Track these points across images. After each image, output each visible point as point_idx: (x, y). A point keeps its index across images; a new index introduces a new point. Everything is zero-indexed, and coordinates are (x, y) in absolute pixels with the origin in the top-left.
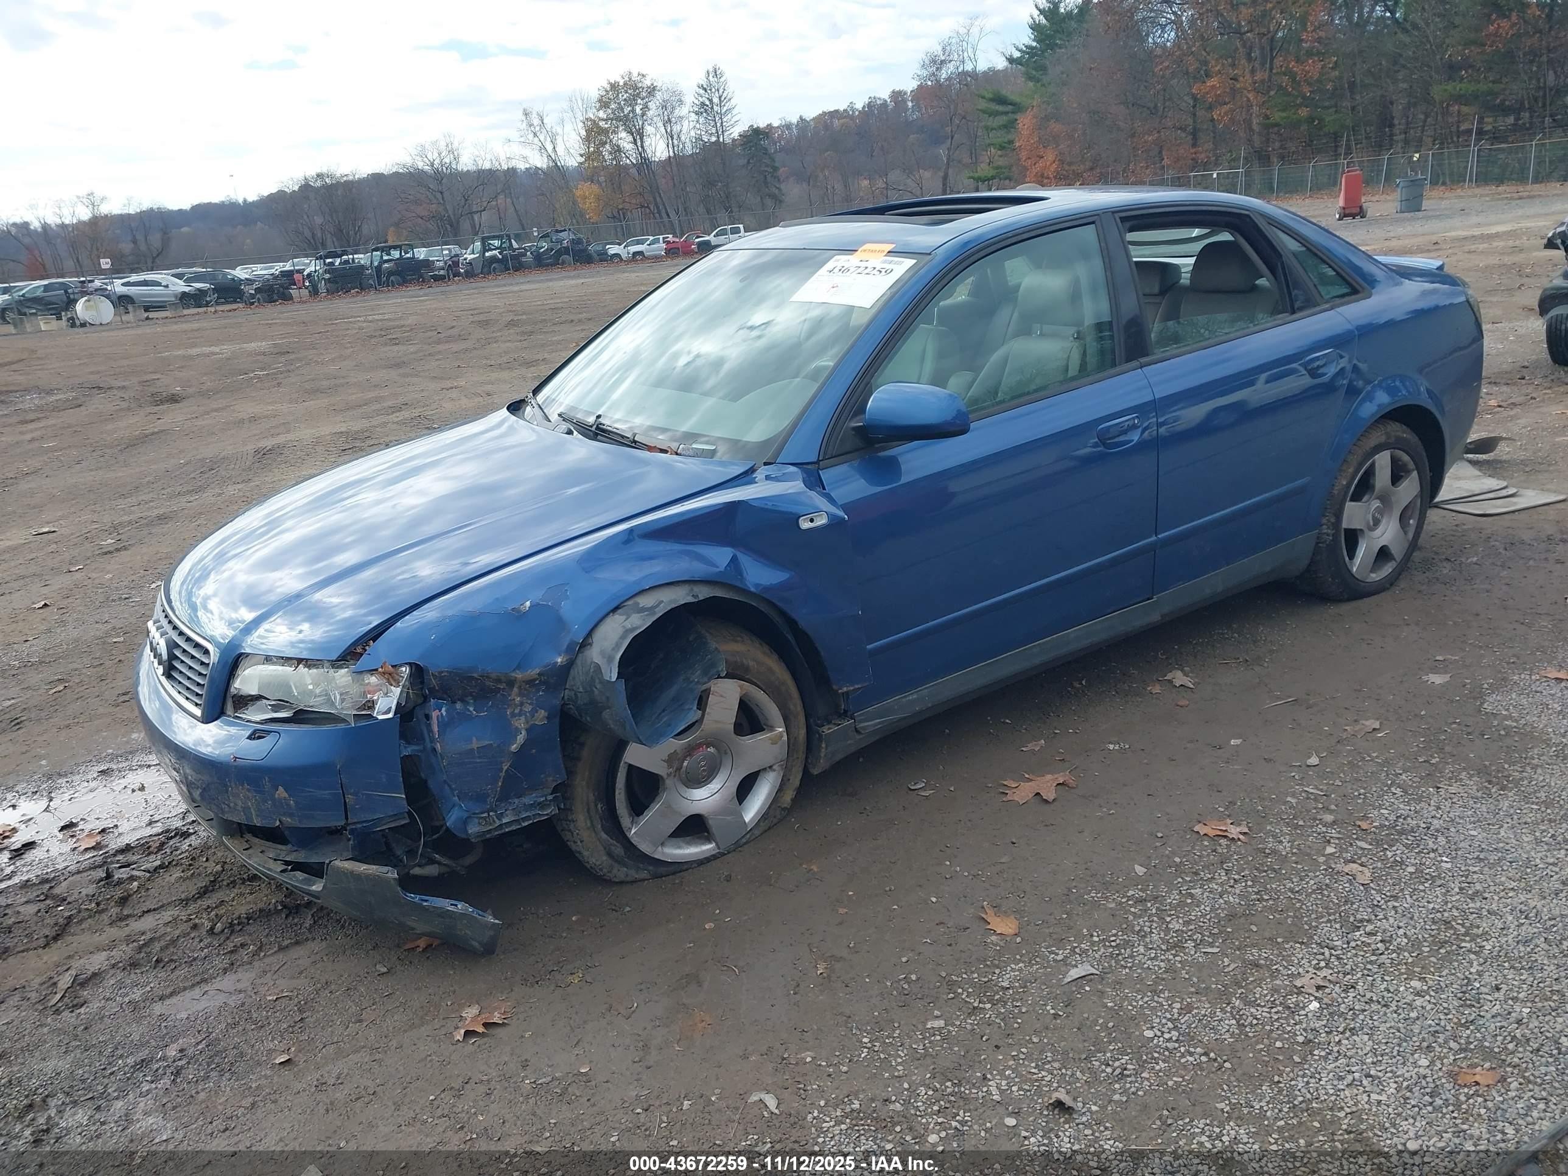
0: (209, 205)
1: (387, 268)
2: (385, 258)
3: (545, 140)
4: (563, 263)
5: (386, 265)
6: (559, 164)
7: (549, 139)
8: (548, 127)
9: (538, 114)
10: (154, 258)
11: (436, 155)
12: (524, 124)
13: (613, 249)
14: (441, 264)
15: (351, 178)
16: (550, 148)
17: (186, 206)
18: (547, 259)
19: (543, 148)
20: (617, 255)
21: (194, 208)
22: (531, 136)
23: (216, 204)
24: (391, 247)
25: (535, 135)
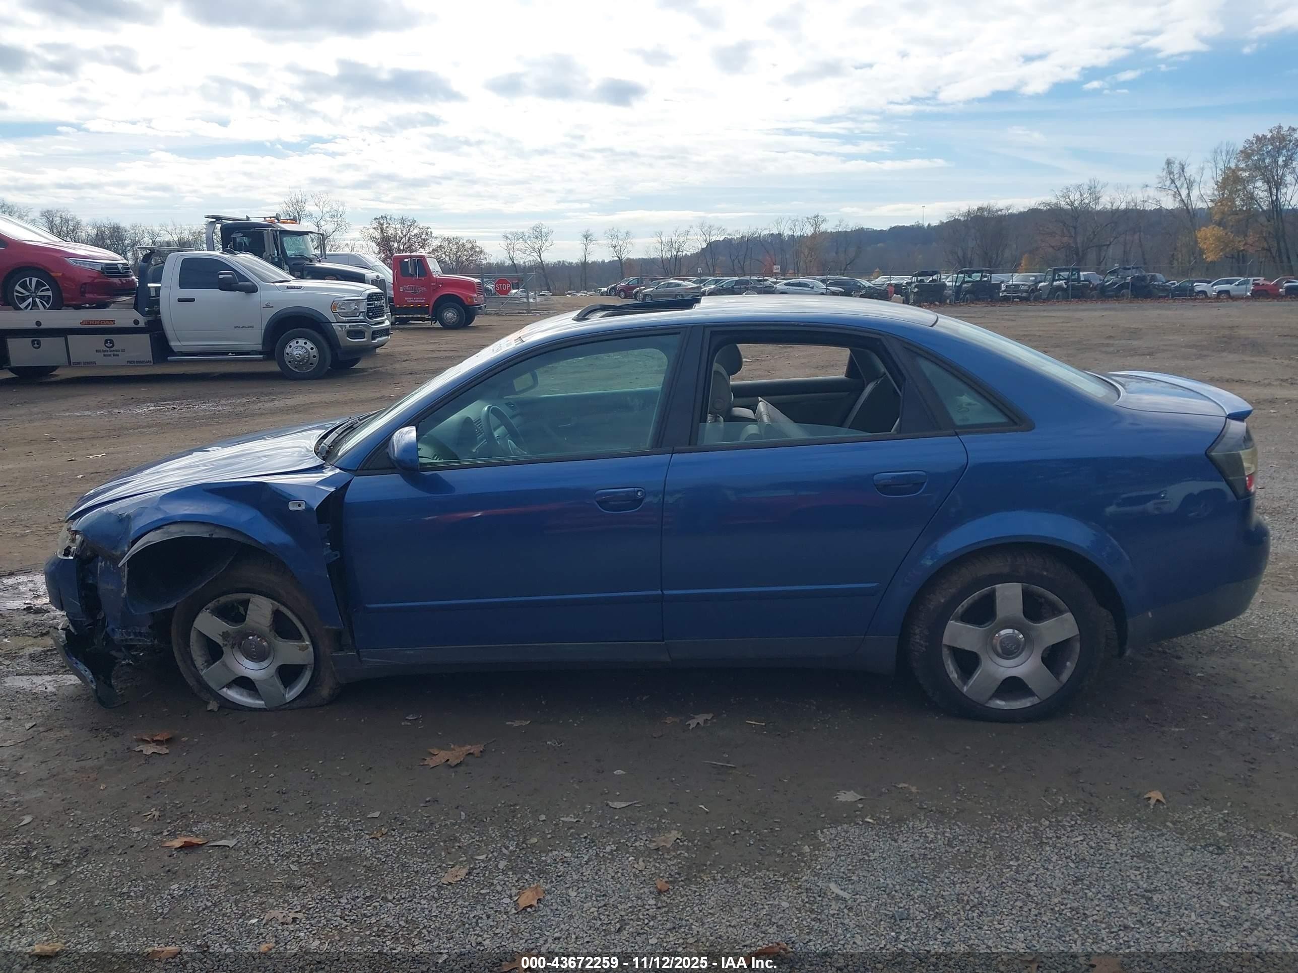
0: (903, 228)
1: (965, 287)
2: (967, 279)
3: (1182, 185)
4: (1123, 295)
5: (965, 285)
6: (1190, 207)
7: (1185, 186)
8: (1187, 174)
9: (1180, 164)
10: (847, 265)
11: (1078, 196)
12: (1165, 172)
13: (1200, 287)
14: (1026, 288)
15: (1004, 212)
16: (1184, 193)
17: (886, 228)
18: (1109, 291)
19: (1178, 193)
20: (1204, 292)
21: (892, 229)
22: (1168, 183)
23: (907, 227)
24: (974, 272)
25: (1173, 181)
